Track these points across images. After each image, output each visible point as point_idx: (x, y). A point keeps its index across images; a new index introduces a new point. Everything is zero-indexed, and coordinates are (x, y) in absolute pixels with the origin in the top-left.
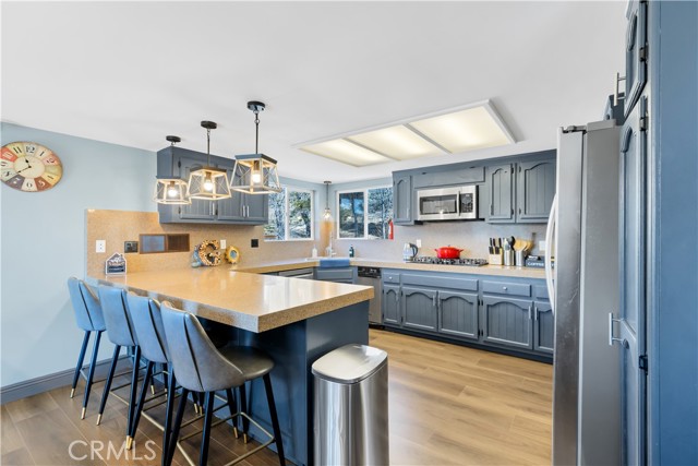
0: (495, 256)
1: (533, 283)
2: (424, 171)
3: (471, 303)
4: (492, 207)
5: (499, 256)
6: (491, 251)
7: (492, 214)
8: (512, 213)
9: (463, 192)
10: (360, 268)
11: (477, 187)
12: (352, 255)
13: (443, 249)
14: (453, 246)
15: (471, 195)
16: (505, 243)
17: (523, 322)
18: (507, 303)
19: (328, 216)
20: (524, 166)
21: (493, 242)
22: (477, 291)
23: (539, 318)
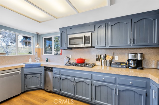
0: (98, 62)
1: (116, 76)
2: (71, 28)
3: (89, 85)
4: (98, 42)
5: (100, 62)
6: (97, 60)
7: (98, 44)
8: (106, 44)
9: (86, 35)
10: (45, 67)
11: (92, 33)
12: (47, 61)
13: (78, 59)
14: (82, 58)
15: (89, 36)
16: (102, 57)
17: (111, 94)
18: (104, 85)
19: (37, 46)
20: (110, 24)
21: (98, 56)
22: (91, 79)
23: (119, 94)
